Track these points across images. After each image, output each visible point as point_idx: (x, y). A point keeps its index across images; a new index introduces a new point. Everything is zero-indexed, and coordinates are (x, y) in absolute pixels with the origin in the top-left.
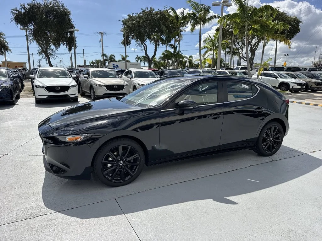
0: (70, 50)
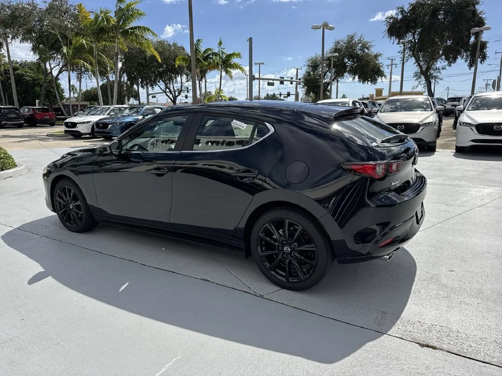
0: (470, 66)
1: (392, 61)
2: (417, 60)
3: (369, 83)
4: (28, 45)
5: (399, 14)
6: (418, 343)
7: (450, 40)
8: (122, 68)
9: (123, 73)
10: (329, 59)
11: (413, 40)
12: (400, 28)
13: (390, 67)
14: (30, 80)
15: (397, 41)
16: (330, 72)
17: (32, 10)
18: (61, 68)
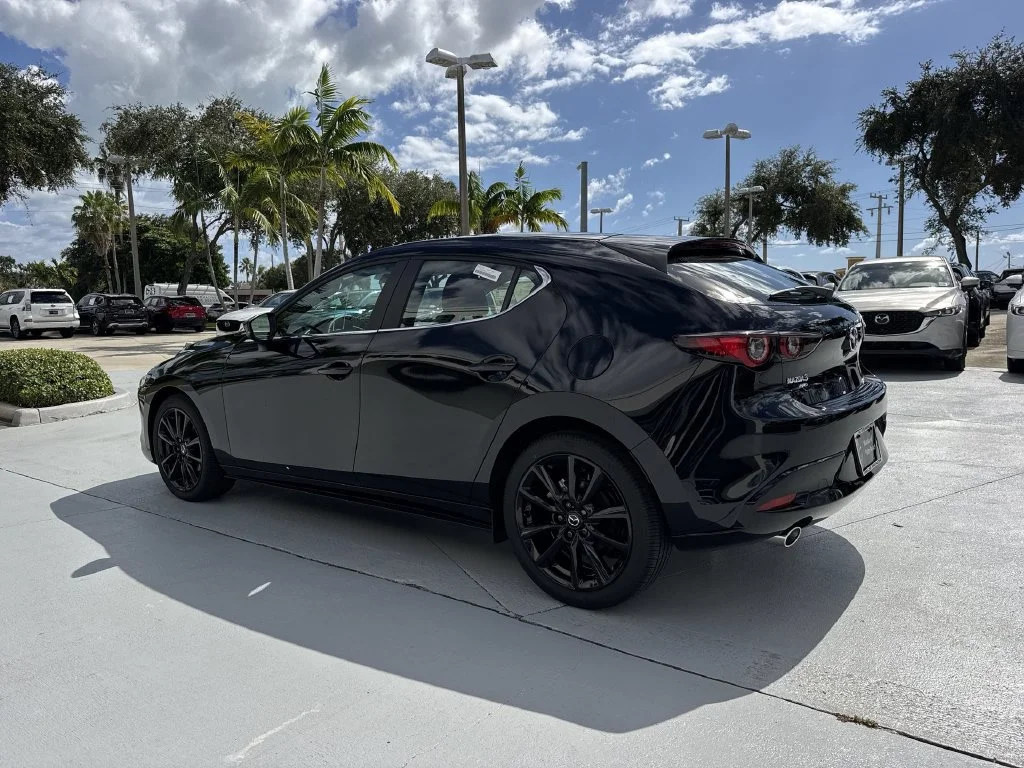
1: (880, 201)
2: (933, 196)
3: (831, 243)
4: (167, 183)
5: (889, 105)
6: (837, 715)
7: (1001, 154)
8: (336, 225)
9: (339, 233)
10: (743, 198)
11: (920, 155)
12: (891, 131)
13: (876, 212)
14: (167, 250)
15: (886, 158)
16: (747, 224)
17: (176, 120)
18: (223, 226)
